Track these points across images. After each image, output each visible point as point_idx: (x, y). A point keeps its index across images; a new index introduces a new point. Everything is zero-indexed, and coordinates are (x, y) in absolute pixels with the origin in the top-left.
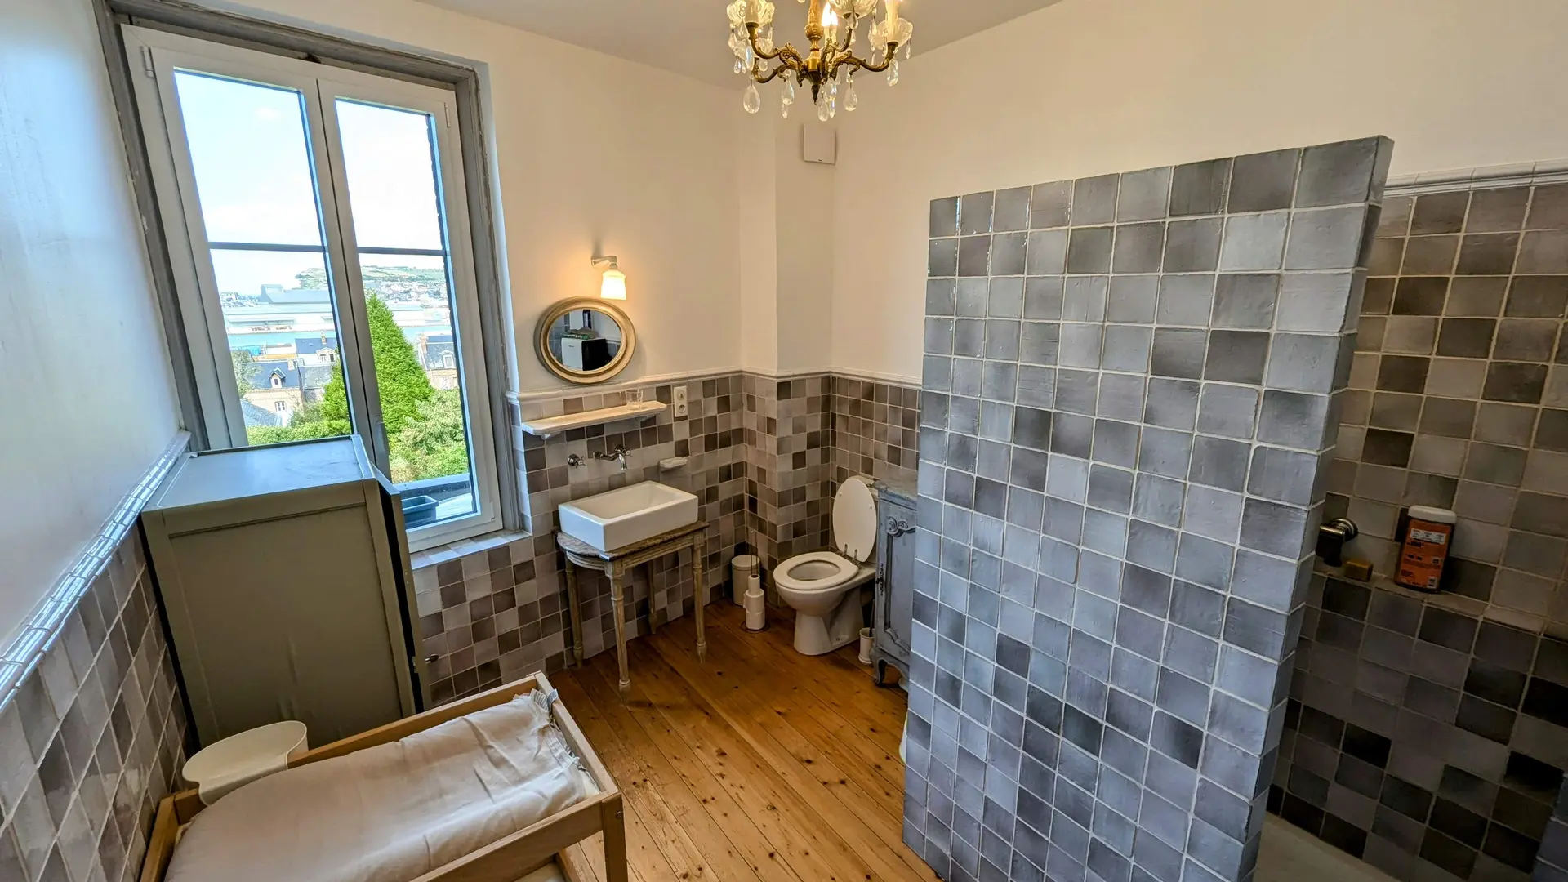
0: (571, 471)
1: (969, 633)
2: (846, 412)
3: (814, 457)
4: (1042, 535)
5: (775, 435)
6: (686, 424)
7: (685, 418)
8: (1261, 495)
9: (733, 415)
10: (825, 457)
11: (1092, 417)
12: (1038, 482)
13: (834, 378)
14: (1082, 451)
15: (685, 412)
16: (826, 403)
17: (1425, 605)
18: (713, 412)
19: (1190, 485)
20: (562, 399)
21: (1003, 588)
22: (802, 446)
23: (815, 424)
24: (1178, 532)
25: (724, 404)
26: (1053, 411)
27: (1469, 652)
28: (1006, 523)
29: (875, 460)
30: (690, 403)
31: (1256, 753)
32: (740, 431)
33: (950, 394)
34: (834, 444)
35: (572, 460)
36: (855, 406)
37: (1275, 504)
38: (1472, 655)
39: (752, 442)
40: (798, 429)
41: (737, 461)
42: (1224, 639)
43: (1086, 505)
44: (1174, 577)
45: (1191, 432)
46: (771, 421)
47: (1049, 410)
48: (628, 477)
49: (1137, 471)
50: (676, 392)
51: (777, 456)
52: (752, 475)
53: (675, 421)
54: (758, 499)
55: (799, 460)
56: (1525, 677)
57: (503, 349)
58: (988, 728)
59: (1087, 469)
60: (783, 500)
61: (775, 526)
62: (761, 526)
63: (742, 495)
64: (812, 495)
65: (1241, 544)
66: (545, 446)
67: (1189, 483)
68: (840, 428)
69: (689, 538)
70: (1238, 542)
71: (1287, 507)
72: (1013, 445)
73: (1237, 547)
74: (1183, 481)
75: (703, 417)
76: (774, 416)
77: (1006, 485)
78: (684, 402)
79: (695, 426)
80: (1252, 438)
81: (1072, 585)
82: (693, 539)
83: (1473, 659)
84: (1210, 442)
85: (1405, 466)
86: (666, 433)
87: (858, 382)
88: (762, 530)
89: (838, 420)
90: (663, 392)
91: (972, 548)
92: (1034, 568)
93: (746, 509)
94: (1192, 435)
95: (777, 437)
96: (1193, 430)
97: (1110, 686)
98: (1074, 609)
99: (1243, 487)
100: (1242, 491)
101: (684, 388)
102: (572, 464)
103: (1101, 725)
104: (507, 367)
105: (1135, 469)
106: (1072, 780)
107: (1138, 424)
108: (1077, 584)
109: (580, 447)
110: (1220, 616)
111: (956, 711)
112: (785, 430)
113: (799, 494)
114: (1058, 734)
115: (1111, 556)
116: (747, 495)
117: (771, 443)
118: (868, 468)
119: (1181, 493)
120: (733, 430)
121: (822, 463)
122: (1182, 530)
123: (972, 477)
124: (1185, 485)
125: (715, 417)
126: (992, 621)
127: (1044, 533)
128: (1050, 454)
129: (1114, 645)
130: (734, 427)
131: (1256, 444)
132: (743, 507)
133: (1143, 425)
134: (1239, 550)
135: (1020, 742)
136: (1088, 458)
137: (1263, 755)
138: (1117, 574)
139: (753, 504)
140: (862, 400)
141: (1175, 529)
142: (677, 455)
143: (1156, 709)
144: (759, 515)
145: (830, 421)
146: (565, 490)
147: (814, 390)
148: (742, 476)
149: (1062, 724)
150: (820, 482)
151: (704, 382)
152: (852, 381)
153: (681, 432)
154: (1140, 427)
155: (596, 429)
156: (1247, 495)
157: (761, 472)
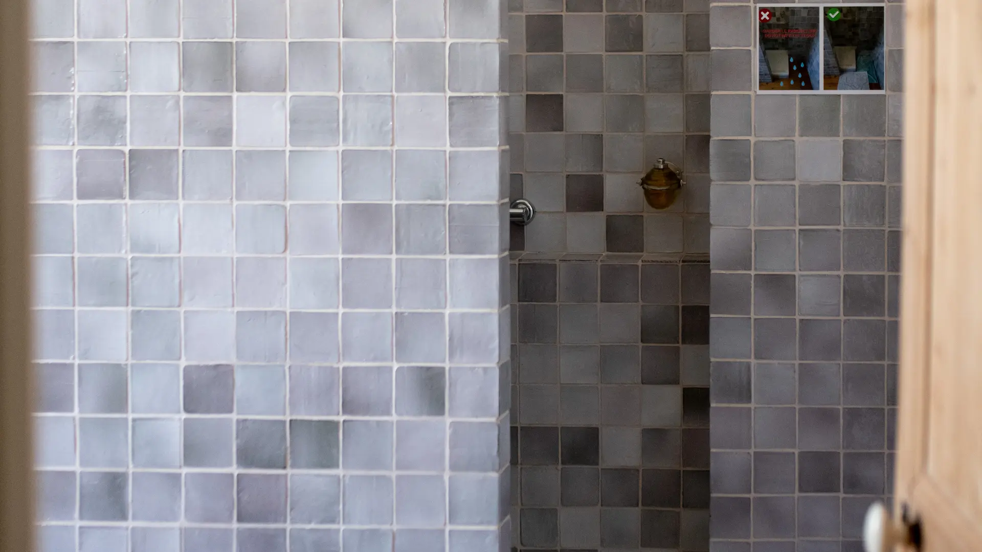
1: (136, 390)
4: (235, 203)
8: (460, 91)
11: (284, 40)
12: (222, 135)
14: (276, 84)
17: (599, 264)
19: (397, 97)
21: (186, 298)
24: (392, 151)
26: (235, 40)
27: (637, 301)
28: (181, 202)
31: (493, 364)
33: (75, 39)
37: (472, 97)
38: (641, 303)
42: (451, 252)
43: (289, 148)
44: (394, 203)
45: (389, 40)
47: (229, 40)
49: (342, 93)
56: (678, 307)
59: (284, 104)
65: (451, 146)
67: (395, 94)
70: (448, 144)
71: (483, 97)
72: (182, 94)
73: (448, 149)
74: (389, 94)
77: (177, 151)
80: (445, 37)
81: (282, 256)
83: (642, 306)
84: (409, 46)
85: (561, 130)
91: (130, 256)
92: (229, 250)
94: (391, 43)
96: (392, 37)
97: (342, 365)
98: (288, 285)
99: (444, 87)
100: (444, 91)
103: (337, 423)
105: (339, 91)
106: (309, 522)
107: (335, 40)
108: (288, 252)
110: (443, 229)
111: (119, 528)
114: (284, 467)
115: (324, 202)
119: (389, 107)
122: (396, 148)
123: (123, 153)
124: (392, 97)
126: (172, 353)
127: (237, 199)
128: (235, 95)
129: (341, 310)
131: (449, 41)
133: (342, 40)
134: (450, 152)
135: (231, 512)
136: (284, 90)
137: (501, 363)
138: (334, 220)
141: (388, 148)
143: (396, 366)
149: (289, 451)
154: (339, 43)
156: (449, 94)
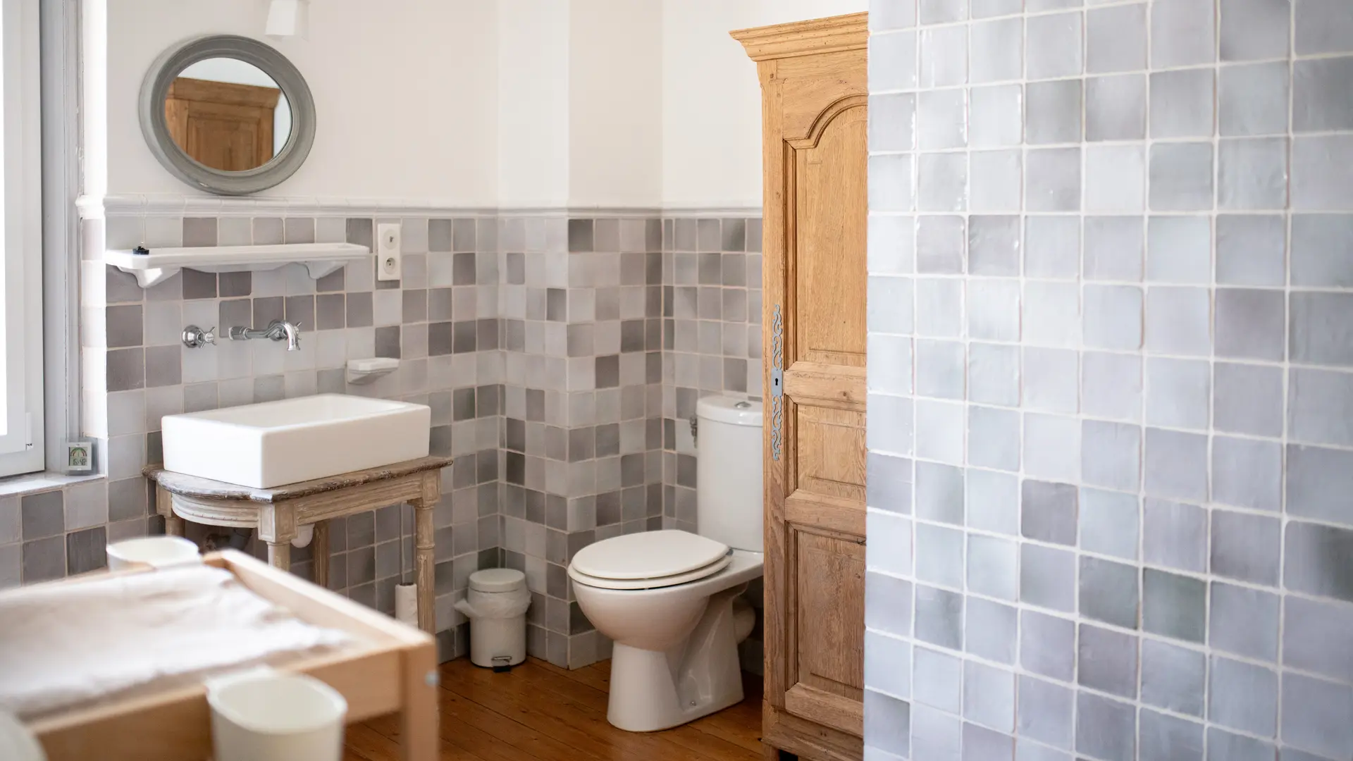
0: (188, 357)
2: (692, 278)
3: (633, 366)
4: (1083, 282)
5: (564, 320)
6: (397, 294)
7: (394, 284)
9: (480, 290)
10: (654, 371)
11: (1143, 72)
12: (1068, 198)
13: (669, 222)
14: (1132, 129)
15: (396, 275)
16: (654, 268)
18: (445, 278)
19: (1295, 139)
20: (183, 214)
21: (1026, 397)
22: (611, 346)
23: (635, 307)
24: (1287, 215)
25: (465, 266)
26: (1085, 76)
28: (1022, 279)
29: (749, 360)
30: (406, 258)
32: (491, 325)
33: (917, 89)
34: (671, 345)
35: (191, 336)
36: (711, 266)
39: (516, 343)
40: (605, 310)
41: (484, 382)
43: (1148, 212)
44: (1288, 289)
45: (1285, 59)
46: (555, 295)
47: (1078, 77)
48: (289, 383)
49: (1217, 138)
50: (381, 231)
51: (567, 359)
52: (516, 408)
53: (378, 288)
54: (526, 454)
55: (607, 369)
57: (79, 118)
58: (1017, 668)
59: (1142, 155)
60: (578, 447)
61: (561, 500)
62: (533, 508)
63: (493, 453)
64: (631, 442)
66: (144, 302)
67: (1292, 135)
68: (681, 312)
69: (415, 481)
72: (1025, 147)
74: (1284, 135)
75: (427, 288)
76: (560, 282)
77: (1019, 216)
78: (396, 254)
79: (412, 300)
81: (1137, 353)
82: (421, 486)
84: (1314, 64)
86: (360, 309)
87: (715, 221)
88: (534, 514)
89: (678, 301)
90: (360, 229)
91: (968, 341)
92: (1075, 342)
93: (502, 479)
94: (1287, 63)
95: (568, 322)
96: (1289, 55)
97: (1211, 507)
98: (1145, 391)
101: (395, 228)
102: (194, 344)
103: (1204, 584)
104: (82, 153)
105: (1214, 134)
106: (1165, 706)
107: (1210, 65)
108: (1145, 348)
109: (207, 311)
111: (953, 657)
112: (580, 310)
113: (607, 439)
114: (1136, 628)
115: (1192, 285)
116: (503, 452)
117: (554, 336)
118: (737, 380)
119: (1284, 154)
120: (481, 321)
121: (648, 382)
122: (1291, 211)
123: (962, 219)
124: (1288, 139)
125: (449, 290)
126: (1010, 462)
127: (1085, 277)
128: (1084, 145)
129: (1212, 433)
130: (483, 313)
132: (496, 477)
133: (1219, 65)
135: (1072, 669)
136: (1143, 137)
138: (1204, 311)
139: (515, 467)
140: (723, 253)
141: (1281, 212)
142: (379, 354)
143: (1286, 519)
144: (529, 484)
145: (659, 301)
146: (174, 393)
147: (632, 241)
148: (495, 413)
149: (1141, 607)
150: (644, 418)
151: (431, 221)
152: (702, 221)
153: (388, 310)
154: (1214, 70)
155: (238, 280)
157: (535, 398)
